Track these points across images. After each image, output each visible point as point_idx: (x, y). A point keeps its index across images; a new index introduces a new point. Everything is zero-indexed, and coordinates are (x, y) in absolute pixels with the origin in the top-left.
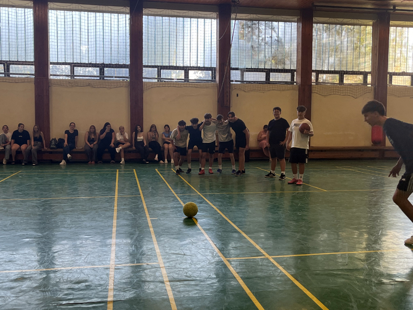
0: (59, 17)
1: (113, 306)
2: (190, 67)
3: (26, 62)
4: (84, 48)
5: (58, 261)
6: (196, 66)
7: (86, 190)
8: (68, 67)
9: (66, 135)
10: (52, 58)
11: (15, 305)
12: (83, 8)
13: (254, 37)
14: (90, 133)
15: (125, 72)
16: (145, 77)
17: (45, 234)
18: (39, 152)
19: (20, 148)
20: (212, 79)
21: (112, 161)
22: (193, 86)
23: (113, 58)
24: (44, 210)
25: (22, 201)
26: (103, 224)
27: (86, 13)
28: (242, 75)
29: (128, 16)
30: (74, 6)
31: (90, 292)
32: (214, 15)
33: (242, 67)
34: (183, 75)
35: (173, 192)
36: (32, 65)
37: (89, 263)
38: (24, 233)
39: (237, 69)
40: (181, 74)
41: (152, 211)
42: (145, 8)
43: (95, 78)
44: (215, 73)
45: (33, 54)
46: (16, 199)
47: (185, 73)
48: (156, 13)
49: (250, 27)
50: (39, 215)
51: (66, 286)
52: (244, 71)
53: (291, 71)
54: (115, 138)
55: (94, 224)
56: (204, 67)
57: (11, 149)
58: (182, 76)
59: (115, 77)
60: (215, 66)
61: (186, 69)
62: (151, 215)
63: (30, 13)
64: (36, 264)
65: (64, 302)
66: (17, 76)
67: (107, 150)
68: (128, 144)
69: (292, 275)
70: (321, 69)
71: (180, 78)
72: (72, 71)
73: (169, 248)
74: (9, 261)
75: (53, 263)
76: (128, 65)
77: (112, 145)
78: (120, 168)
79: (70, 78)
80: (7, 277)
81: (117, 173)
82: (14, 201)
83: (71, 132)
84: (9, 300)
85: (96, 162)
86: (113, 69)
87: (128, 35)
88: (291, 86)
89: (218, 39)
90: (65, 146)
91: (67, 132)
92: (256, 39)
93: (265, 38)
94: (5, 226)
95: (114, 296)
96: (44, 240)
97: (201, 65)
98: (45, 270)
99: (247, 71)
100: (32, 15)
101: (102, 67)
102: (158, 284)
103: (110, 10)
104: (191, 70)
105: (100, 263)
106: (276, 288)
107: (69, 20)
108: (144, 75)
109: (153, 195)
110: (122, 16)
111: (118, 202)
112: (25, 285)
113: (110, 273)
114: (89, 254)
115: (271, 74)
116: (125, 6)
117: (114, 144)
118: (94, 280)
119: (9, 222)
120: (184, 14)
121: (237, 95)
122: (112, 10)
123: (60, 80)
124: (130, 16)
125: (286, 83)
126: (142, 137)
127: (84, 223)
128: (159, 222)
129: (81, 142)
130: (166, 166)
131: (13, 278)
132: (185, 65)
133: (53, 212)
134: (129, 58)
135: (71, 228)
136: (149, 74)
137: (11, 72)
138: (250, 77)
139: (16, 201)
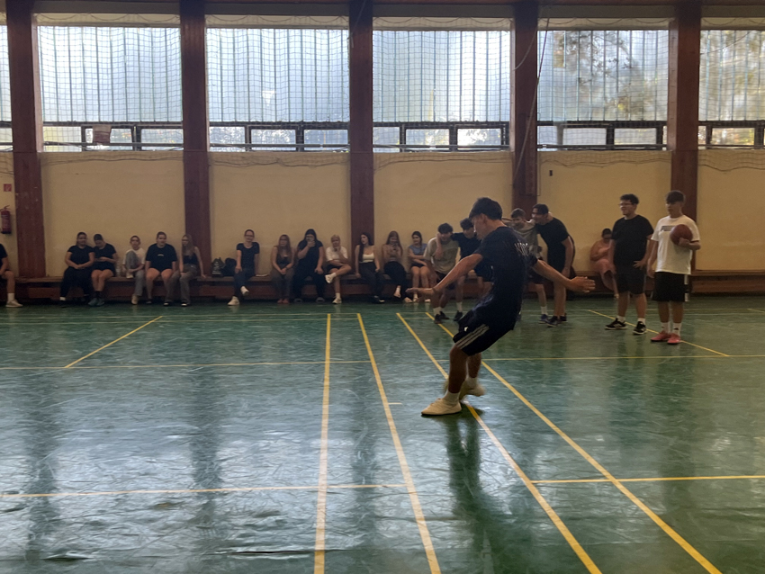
0: (224, 40)
1: (326, 560)
2: (461, 122)
3: (168, 123)
4: (268, 95)
5: (227, 477)
6: (472, 120)
7: (274, 351)
8: (241, 130)
9: (239, 252)
10: (213, 114)
11: (158, 551)
12: (265, 23)
13: (584, 62)
14: (280, 248)
15: (342, 136)
16: (377, 143)
17: (205, 427)
18: (193, 282)
19: (160, 276)
20: (502, 143)
21: (319, 299)
22: (466, 158)
23: (319, 111)
24: (203, 385)
25: (165, 369)
26: (303, 412)
27: (272, 30)
28: (560, 136)
29: (346, 33)
30: (251, 19)
31: (284, 533)
32: (506, 22)
33: (559, 120)
34: (447, 137)
35: (430, 356)
36: (179, 128)
37: (282, 481)
38: (169, 425)
39: (550, 123)
40: (443, 137)
41: (391, 390)
42: (377, 16)
43: (288, 149)
44: (507, 132)
45: (180, 109)
46: (155, 365)
47: (451, 133)
48: (397, 25)
49: (575, 43)
50: (195, 394)
51: (242, 522)
52: (564, 127)
53: (657, 125)
54: (325, 258)
55: (289, 411)
56: (487, 122)
57: (144, 277)
58: (445, 140)
59: (324, 146)
60: (508, 119)
61: (454, 127)
62: (390, 398)
63: (174, 35)
64: (190, 479)
65: (240, 550)
66: (153, 148)
67: (309, 279)
68: (347, 268)
69: (660, 516)
70: (717, 119)
71: (442, 143)
72: (248, 137)
73: (424, 458)
74: (146, 474)
75: (220, 480)
76: (346, 123)
77: (319, 269)
78: (332, 312)
79: (244, 151)
80: (143, 501)
81: (329, 319)
82: (153, 368)
83: (248, 246)
84: (148, 541)
85: (291, 301)
86: (319, 131)
87: (346, 69)
88: (656, 152)
89: (514, 68)
90: (237, 272)
91: (240, 247)
92: (587, 65)
93: (605, 62)
94: (138, 412)
95: (327, 541)
96: (203, 438)
97: (480, 118)
98: (205, 491)
99: (569, 127)
100: (178, 40)
101: (300, 128)
102: (405, 522)
103: (313, 23)
104: (461, 128)
105: (300, 482)
106: (628, 540)
107: (241, 45)
108: (376, 140)
109: (393, 360)
110: (335, 34)
111: (331, 372)
112: (174, 516)
113: (319, 500)
114: (281, 465)
115: (617, 131)
116: (340, 15)
117: (322, 267)
118: (291, 512)
119: (144, 406)
120: (449, 25)
121: (551, 172)
122: (318, 24)
123: (227, 153)
124: (350, 32)
125: (647, 147)
126: (372, 255)
127: (273, 409)
128: (405, 410)
129: (266, 264)
130: (416, 308)
131: (153, 503)
132: (451, 119)
133: (218, 389)
134: (348, 110)
135: (250, 417)
136: (383, 138)
137: (143, 142)
138: (574, 137)
139: (155, 369)
